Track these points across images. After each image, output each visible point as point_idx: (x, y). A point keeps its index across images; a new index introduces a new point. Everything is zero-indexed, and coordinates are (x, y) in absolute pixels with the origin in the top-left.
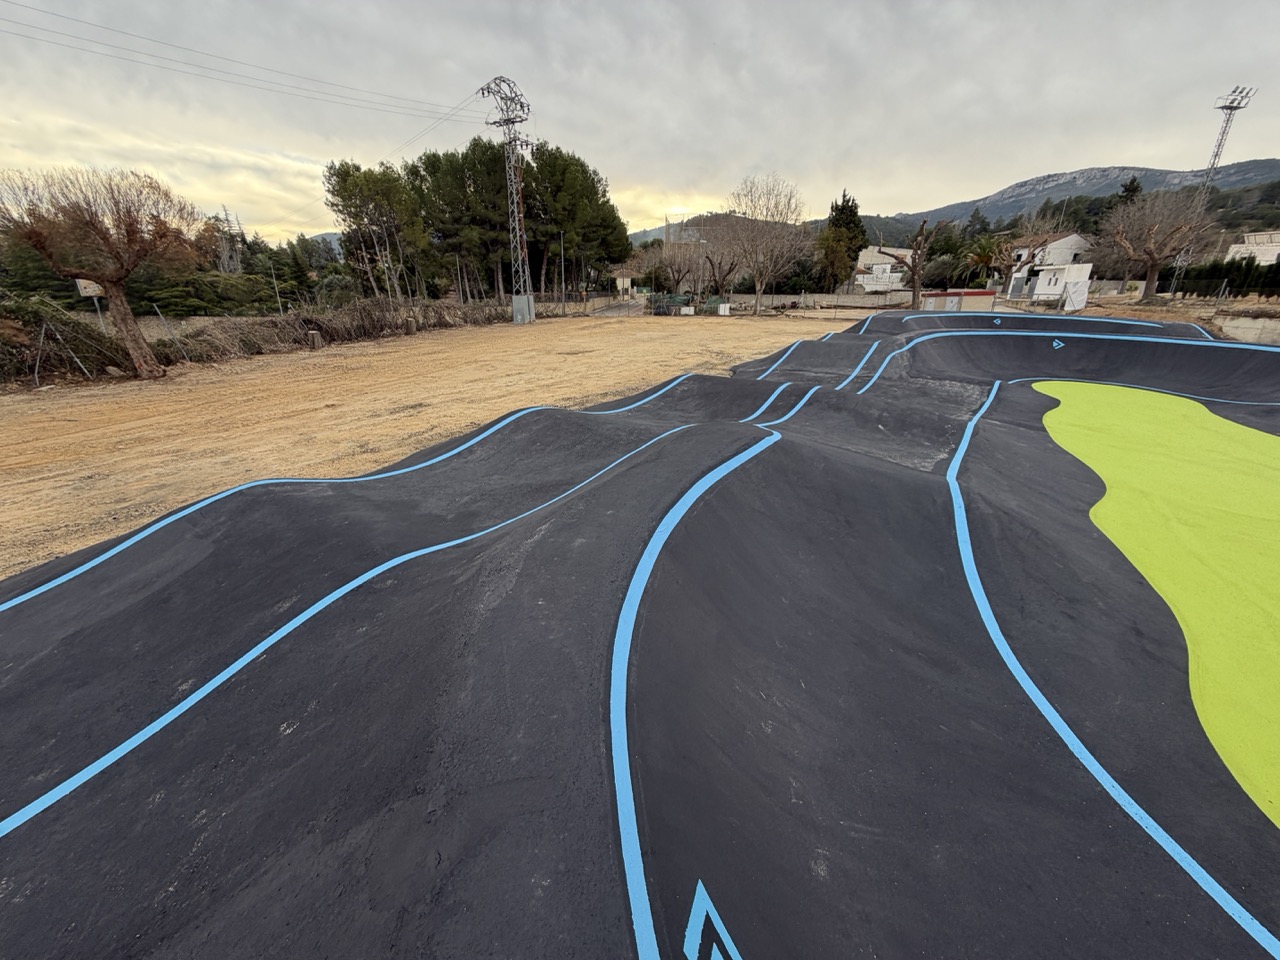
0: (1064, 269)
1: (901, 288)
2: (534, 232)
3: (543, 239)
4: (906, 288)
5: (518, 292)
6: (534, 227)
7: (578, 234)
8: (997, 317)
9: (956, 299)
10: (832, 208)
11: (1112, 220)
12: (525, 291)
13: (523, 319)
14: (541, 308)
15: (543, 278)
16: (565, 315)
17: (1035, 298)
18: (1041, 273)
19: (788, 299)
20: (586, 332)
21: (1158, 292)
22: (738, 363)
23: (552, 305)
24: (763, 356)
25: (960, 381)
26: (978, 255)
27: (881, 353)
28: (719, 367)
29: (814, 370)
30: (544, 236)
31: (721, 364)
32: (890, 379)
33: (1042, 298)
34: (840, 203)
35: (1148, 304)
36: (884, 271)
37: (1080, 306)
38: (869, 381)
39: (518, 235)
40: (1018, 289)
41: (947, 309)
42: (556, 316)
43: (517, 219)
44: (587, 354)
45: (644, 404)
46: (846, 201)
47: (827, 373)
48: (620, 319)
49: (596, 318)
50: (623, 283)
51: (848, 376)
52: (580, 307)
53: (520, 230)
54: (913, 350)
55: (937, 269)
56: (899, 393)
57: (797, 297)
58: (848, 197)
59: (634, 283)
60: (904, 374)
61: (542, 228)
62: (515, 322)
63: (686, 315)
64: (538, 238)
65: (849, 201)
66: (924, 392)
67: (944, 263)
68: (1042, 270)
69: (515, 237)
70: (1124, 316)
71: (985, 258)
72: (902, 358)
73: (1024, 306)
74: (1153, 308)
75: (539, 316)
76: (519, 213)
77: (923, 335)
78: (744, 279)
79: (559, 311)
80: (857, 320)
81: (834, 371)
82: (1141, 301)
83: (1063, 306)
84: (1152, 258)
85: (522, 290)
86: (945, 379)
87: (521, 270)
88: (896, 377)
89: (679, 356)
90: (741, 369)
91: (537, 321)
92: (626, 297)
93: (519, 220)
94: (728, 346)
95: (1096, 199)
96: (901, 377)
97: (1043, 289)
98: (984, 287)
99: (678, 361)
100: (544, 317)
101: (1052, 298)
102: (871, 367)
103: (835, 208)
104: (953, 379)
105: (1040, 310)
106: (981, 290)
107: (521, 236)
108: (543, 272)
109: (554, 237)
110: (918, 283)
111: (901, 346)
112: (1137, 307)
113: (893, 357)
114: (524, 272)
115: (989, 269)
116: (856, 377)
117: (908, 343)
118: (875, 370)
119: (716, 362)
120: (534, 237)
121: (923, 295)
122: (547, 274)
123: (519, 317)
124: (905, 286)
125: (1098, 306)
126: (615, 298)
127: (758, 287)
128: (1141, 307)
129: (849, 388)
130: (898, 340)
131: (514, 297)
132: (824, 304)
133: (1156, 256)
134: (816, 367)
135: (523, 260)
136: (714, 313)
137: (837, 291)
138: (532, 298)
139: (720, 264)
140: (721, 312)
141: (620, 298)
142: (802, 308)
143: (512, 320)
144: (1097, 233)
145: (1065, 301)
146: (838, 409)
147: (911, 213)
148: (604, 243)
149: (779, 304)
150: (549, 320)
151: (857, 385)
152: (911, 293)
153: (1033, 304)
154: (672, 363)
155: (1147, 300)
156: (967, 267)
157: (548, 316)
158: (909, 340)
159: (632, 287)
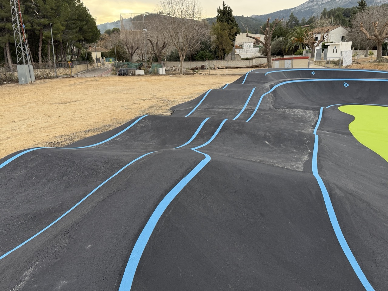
0: (339, 44)
1: (260, 56)
2: (32, 24)
3: (38, 28)
4: (262, 56)
5: (21, 63)
6: (31, 20)
7: (63, 25)
8: (312, 71)
9: (290, 61)
10: (218, 11)
11: (357, 20)
12: (27, 62)
13: (26, 80)
14: (39, 72)
15: (40, 53)
16: (57, 77)
17: (328, 60)
18: (328, 46)
19: (199, 64)
20: (72, 88)
21: (383, 55)
22: (175, 105)
23: (47, 71)
24: (189, 100)
25: (302, 109)
26: (296, 37)
27: (257, 95)
28: (163, 108)
29: (221, 107)
30: (38, 26)
31: (164, 106)
32: (264, 110)
33: (332, 59)
34: (222, 8)
35: (380, 61)
36: (250, 46)
37: (350, 63)
38: (253, 112)
39: (19, 25)
40: (319, 55)
41: (286, 67)
42: (51, 78)
43: (17, 15)
44: (73, 103)
45: (116, 138)
46: (225, 8)
47: (228, 109)
48: (96, 78)
49: (79, 78)
50: (96, 55)
51: (241, 110)
52: (67, 71)
53: (20, 22)
54: (274, 92)
55: (277, 45)
56: (271, 118)
57: (204, 62)
58: (226, 6)
59: (103, 55)
60: (271, 106)
61: (37, 21)
62: (20, 83)
63: (139, 75)
64: (35, 27)
65: (227, 8)
66: (284, 117)
67: (280, 42)
68: (329, 45)
69: (16, 26)
70: (370, 68)
71: (300, 38)
72: (269, 97)
73: (323, 64)
74: (382, 63)
75: (37, 78)
76: (18, 11)
77: (278, 83)
78: (172, 52)
79: (52, 74)
80: (239, 75)
81: (232, 107)
82: (376, 60)
83: (342, 63)
84: (378, 39)
85: (24, 61)
86: (294, 108)
87: (22, 48)
88: (267, 108)
89: (137, 102)
90: (177, 109)
91: (37, 82)
92: (99, 64)
93: (19, 15)
94: (167, 94)
95: (347, 9)
96: (270, 109)
97: (331, 55)
98: (301, 54)
99: (137, 105)
100: (42, 79)
101: (336, 60)
102: (253, 103)
103: (219, 11)
104: (298, 107)
105: (331, 66)
106: (301, 56)
107: (21, 26)
108: (40, 49)
109: (46, 26)
110: (269, 54)
111: (267, 91)
112: (375, 63)
113: (264, 96)
114: (24, 49)
115: (303, 44)
116: (245, 110)
117: (271, 88)
118: (255, 105)
119: (161, 105)
120: (32, 26)
121: (273, 60)
122: (43, 50)
123: (23, 79)
124: (261, 55)
125: (358, 63)
126: (91, 64)
127: (181, 58)
128: (377, 63)
129: (242, 117)
130: (265, 87)
131: (19, 66)
132: (220, 66)
133: (379, 37)
134: (222, 105)
135: (24, 42)
136: (156, 73)
137: (226, 58)
138: (31, 66)
139: (157, 43)
140: (161, 73)
141: (94, 65)
142: (208, 69)
143: (18, 82)
144: (351, 26)
145: (342, 61)
146: (239, 132)
147: (259, 15)
148: (81, 29)
149: (194, 67)
150: (45, 80)
151: (247, 115)
152: (267, 58)
153: (328, 63)
154: (133, 107)
155: (379, 60)
156: (292, 43)
157: (45, 78)
158: (271, 87)
159: (103, 58)
